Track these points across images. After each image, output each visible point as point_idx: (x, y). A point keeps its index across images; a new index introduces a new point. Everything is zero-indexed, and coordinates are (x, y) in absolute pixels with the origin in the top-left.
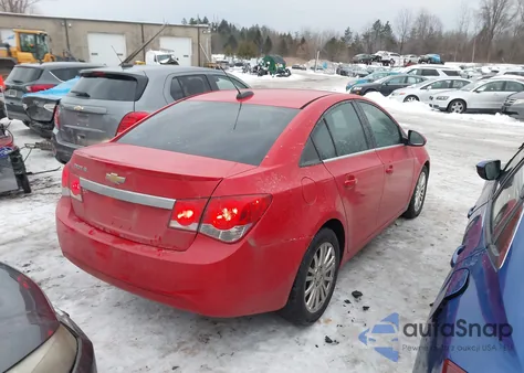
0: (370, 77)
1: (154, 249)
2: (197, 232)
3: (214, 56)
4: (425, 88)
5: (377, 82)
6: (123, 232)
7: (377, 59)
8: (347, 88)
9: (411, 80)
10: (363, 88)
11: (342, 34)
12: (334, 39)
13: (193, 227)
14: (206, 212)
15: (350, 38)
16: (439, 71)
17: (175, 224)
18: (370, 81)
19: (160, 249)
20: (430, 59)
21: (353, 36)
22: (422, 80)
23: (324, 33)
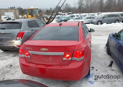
0: (61, 18)
1: (59, 66)
2: (71, 60)
3: (20, 16)
4: (74, 20)
5: (63, 19)
6: (47, 63)
7: (59, 14)
8: (56, 21)
9: (70, 18)
10: (60, 21)
11: (50, 9)
12: (48, 10)
13: (70, 59)
14: (74, 54)
15: (51, 10)
16: (75, 16)
17: (64, 59)
18: (61, 19)
19: (61, 66)
20: (70, 13)
21: (52, 9)
22: (73, 18)
23: (45, 9)
